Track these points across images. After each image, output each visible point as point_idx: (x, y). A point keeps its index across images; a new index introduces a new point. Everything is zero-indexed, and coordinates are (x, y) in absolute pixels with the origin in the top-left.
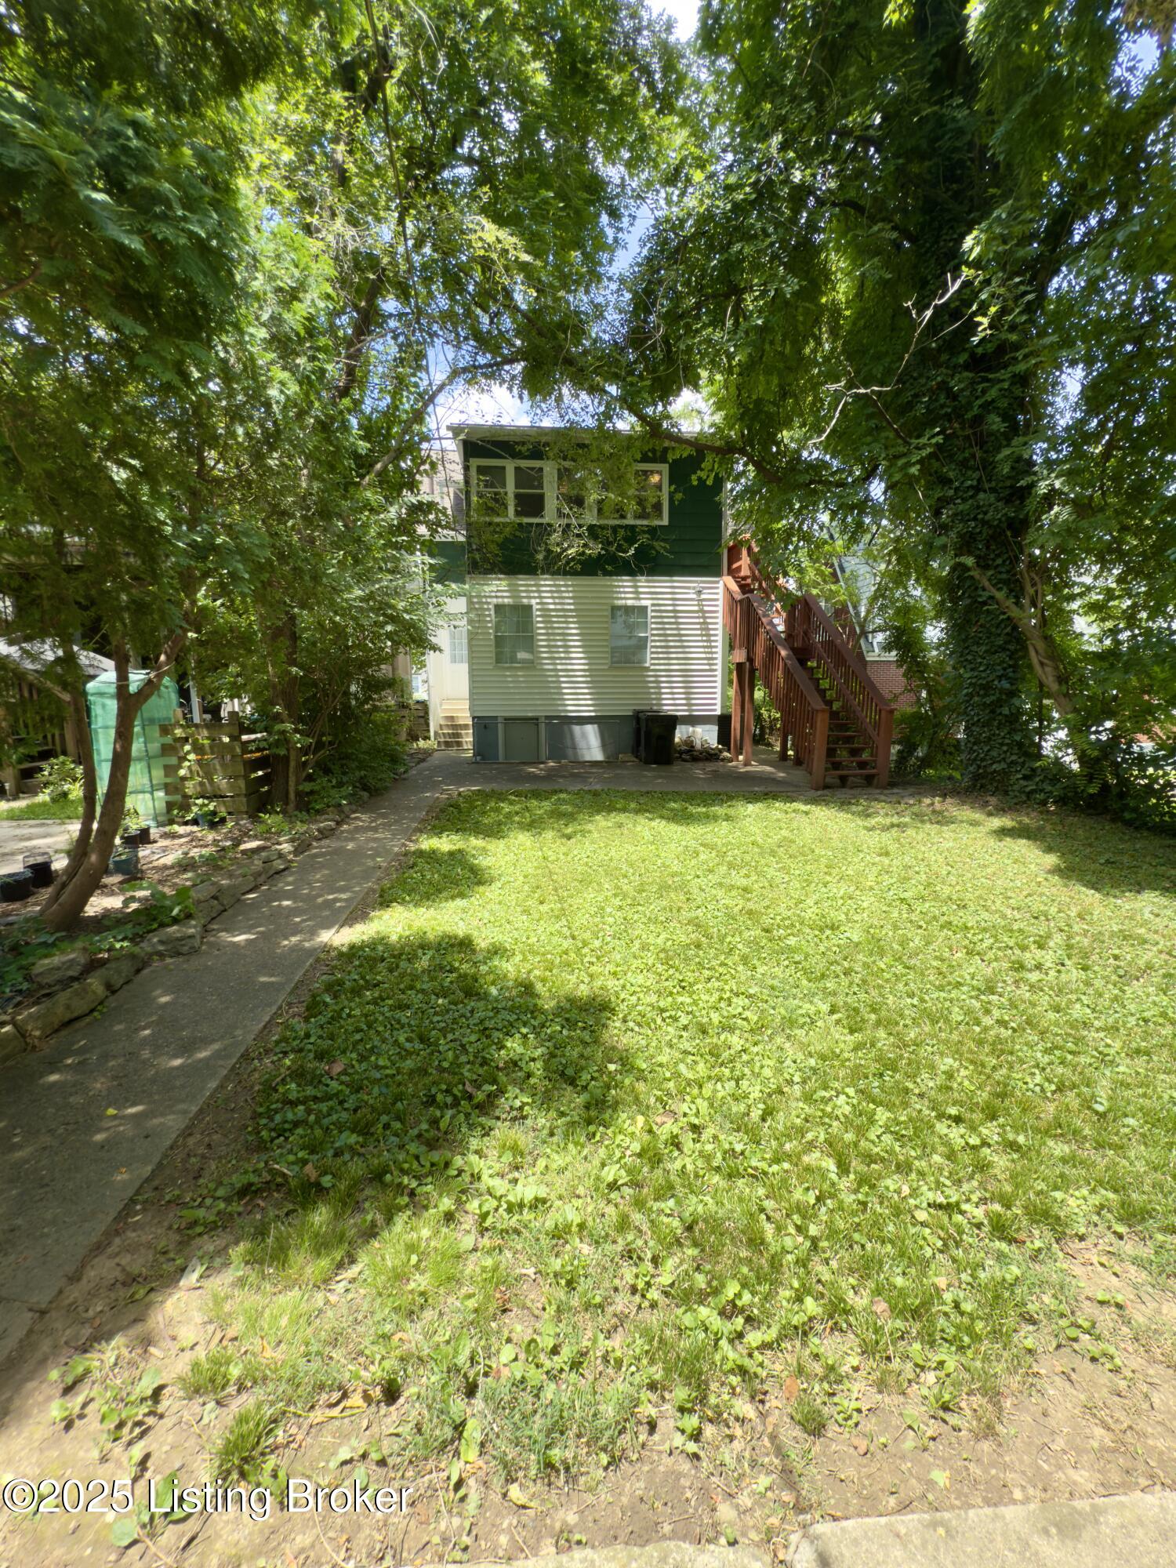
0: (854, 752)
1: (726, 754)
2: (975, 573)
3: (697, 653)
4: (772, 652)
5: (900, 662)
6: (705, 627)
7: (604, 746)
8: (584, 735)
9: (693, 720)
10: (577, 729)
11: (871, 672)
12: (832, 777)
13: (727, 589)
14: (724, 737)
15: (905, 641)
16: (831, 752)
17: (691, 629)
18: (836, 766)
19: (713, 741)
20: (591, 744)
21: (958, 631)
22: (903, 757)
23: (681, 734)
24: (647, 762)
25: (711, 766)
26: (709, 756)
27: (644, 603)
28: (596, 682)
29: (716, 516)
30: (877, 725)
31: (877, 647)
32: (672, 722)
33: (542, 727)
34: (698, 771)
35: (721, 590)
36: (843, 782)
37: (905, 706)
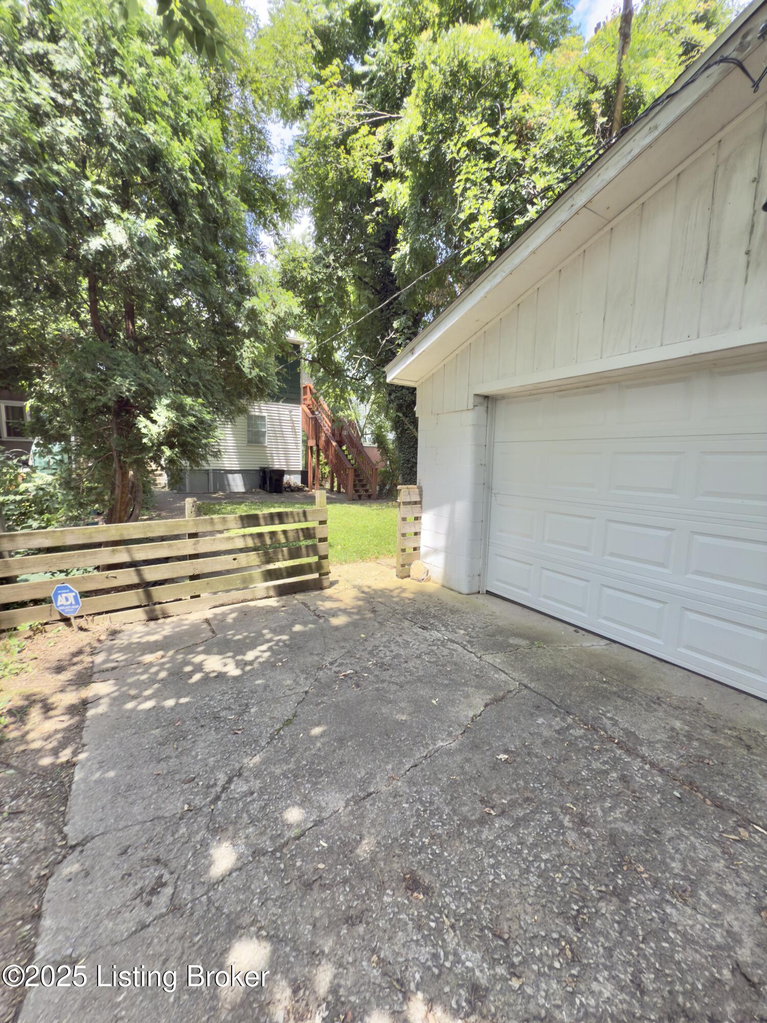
0: (363, 486)
1: (306, 489)
2: (403, 419)
3: (290, 440)
4: (328, 442)
5: (379, 447)
6: (293, 428)
7: (245, 485)
8: (234, 480)
9: (291, 473)
10: (230, 476)
11: (366, 450)
12: (356, 497)
13: (303, 411)
14: (304, 480)
15: (379, 439)
16: (355, 485)
17: (287, 428)
18: (357, 491)
19: (299, 483)
20: (237, 484)
21: (399, 439)
22: (381, 490)
23: (286, 478)
24: (271, 492)
25: (302, 494)
26: (299, 490)
27: (264, 414)
28: (240, 453)
29: (298, 376)
30: (371, 475)
31: (367, 441)
32: (281, 473)
33: (211, 475)
34: (296, 495)
35: (300, 411)
36: (360, 497)
37: (381, 467)
